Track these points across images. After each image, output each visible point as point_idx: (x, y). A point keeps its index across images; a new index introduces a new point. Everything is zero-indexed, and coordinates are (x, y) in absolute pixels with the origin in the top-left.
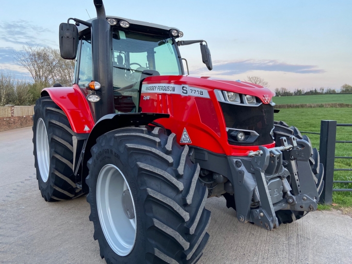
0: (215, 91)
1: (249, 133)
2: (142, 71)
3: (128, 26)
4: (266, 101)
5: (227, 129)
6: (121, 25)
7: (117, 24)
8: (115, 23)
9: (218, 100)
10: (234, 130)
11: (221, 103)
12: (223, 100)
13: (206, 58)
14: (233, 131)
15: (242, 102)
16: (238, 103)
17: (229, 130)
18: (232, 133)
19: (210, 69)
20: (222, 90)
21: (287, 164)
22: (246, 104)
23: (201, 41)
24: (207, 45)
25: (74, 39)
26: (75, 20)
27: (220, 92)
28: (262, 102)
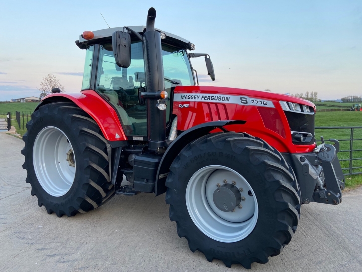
0: (281, 102)
1: (307, 134)
3: (164, 38)
5: (292, 132)
9: (284, 109)
10: (297, 133)
11: (286, 112)
12: (288, 110)
15: (302, 110)
16: (299, 111)
17: (294, 133)
18: (296, 136)
20: (287, 102)
22: (306, 112)
23: (206, 55)
26: (128, 29)
27: (285, 103)
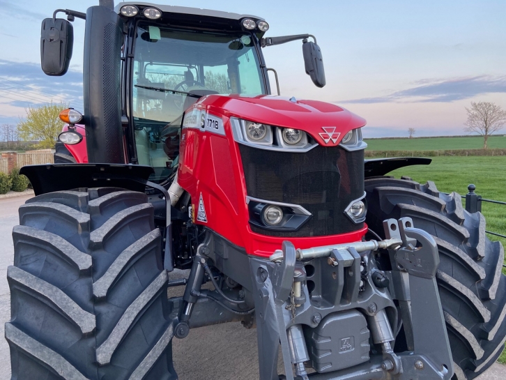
1: (291, 209)
2: (188, 92)
3: (158, 16)
4: (327, 141)
5: (248, 200)
6: (147, 15)
7: (138, 13)
8: (135, 13)
9: (235, 138)
10: (260, 202)
11: (240, 145)
12: (240, 139)
13: (314, 66)
14: (258, 203)
15: (275, 143)
16: (267, 145)
17: (252, 202)
18: (257, 209)
19: (319, 84)
20: (240, 119)
21: (383, 280)
22: (282, 147)
23: (305, 37)
24: (315, 43)
25: (61, 42)
26: (67, 12)
28: (317, 142)
